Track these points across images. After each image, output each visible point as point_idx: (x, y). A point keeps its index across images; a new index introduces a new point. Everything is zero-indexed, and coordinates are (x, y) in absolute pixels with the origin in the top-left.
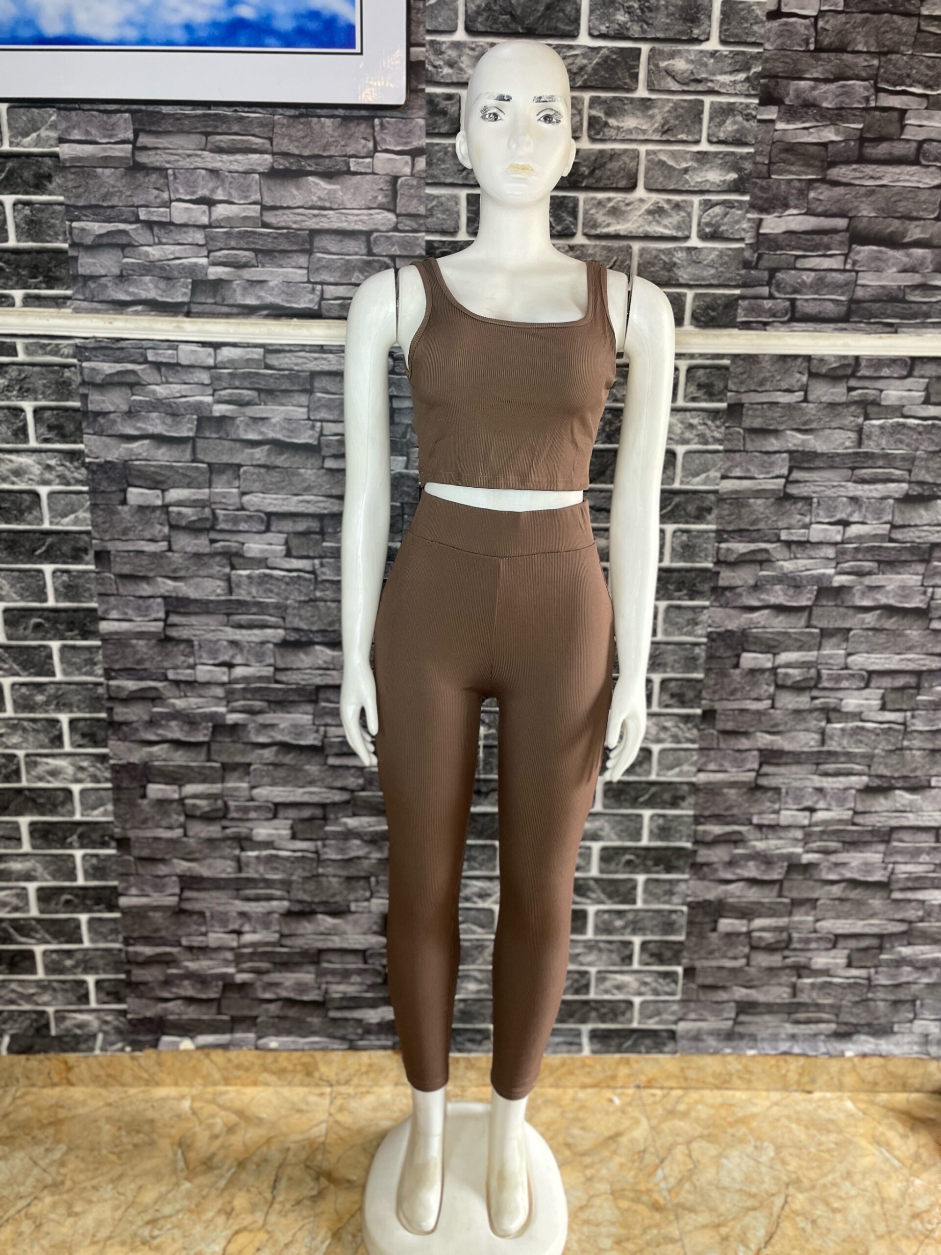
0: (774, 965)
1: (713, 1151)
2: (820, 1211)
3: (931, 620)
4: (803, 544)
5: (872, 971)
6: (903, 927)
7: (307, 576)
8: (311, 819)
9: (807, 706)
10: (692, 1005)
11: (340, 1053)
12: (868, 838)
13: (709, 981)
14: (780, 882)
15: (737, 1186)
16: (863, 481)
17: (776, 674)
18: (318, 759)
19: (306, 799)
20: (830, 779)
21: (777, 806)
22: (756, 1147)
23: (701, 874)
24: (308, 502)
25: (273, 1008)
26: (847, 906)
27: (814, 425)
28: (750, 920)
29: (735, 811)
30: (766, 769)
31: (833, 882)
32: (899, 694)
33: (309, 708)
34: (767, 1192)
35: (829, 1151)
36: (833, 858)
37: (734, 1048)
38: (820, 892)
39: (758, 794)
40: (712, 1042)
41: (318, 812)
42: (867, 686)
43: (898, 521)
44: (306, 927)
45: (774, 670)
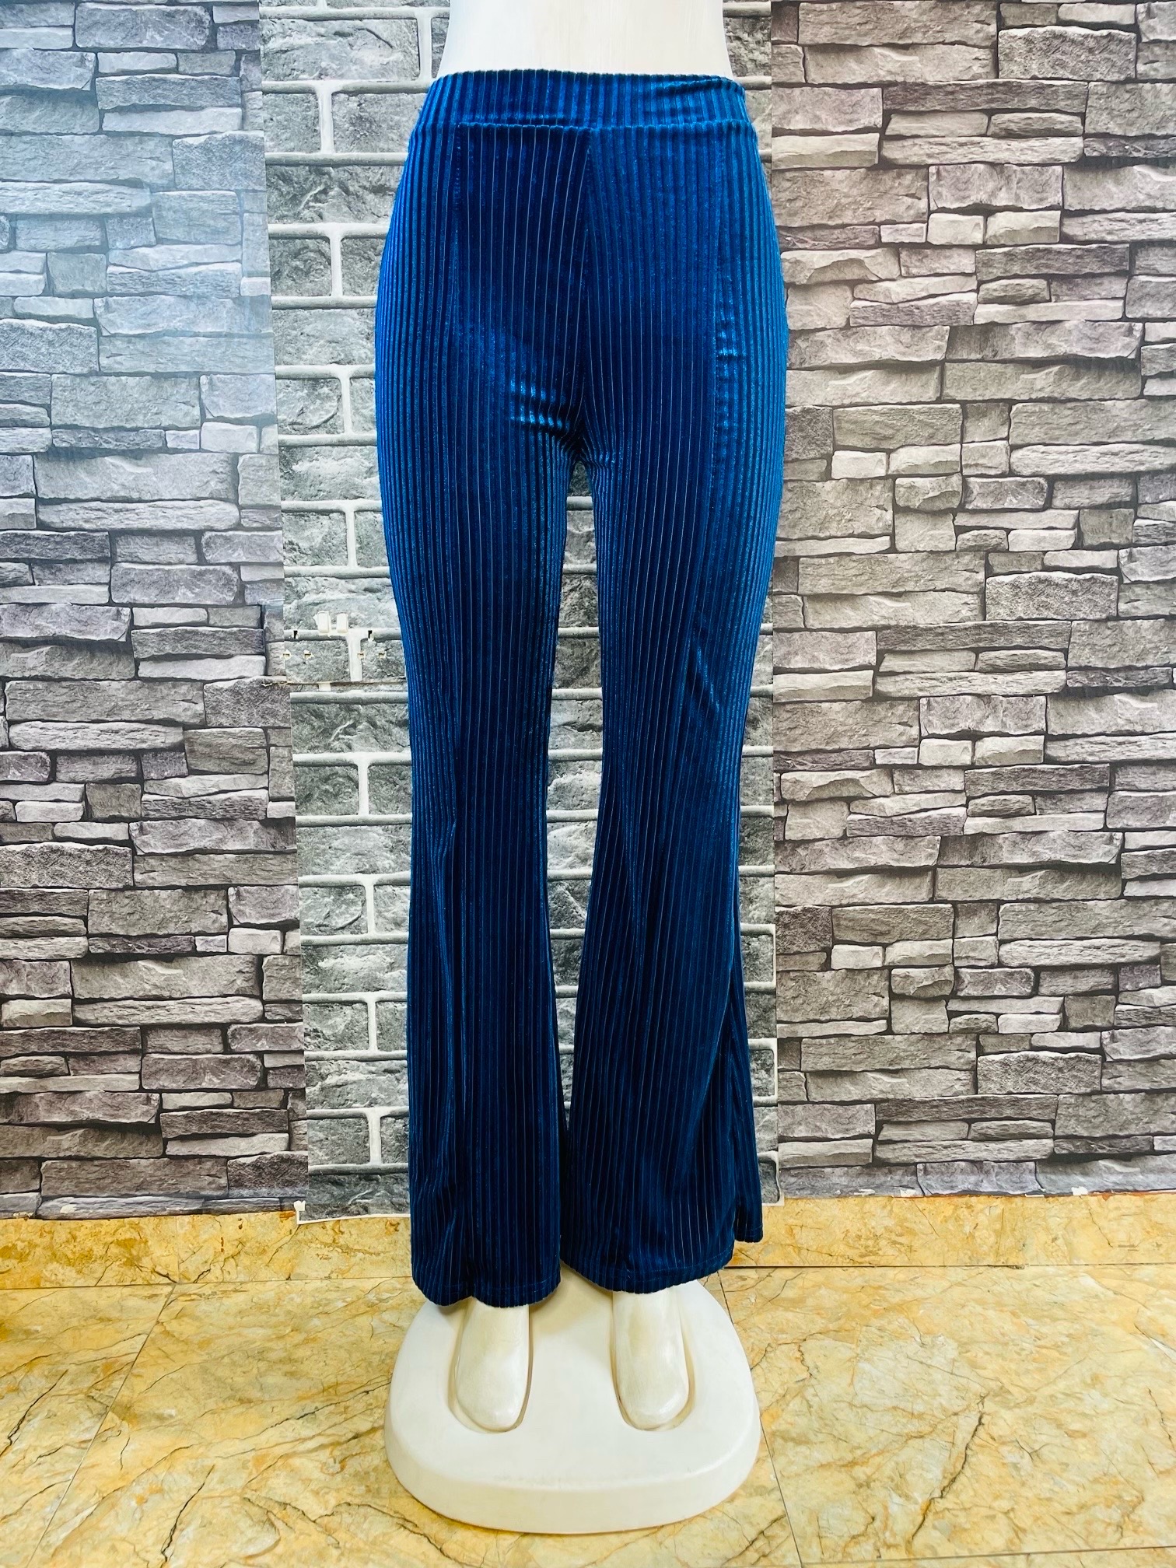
0: (935, 1029)
1: (844, 1351)
2: (1046, 1435)
3: (1145, 379)
4: (920, 248)
5: (1105, 1034)
6: (1150, 950)
7: (85, 329)
8: (116, 781)
9: (951, 545)
10: (800, 1107)
11: (187, 1218)
12: (1076, 785)
13: (825, 1063)
14: (932, 870)
15: (889, 1403)
16: (1009, 135)
17: (893, 488)
18: (124, 668)
19: (104, 743)
20: (1000, 678)
21: (914, 732)
22: (923, 1345)
23: (795, 863)
24: (80, 194)
25: (69, 1142)
26: (1050, 913)
27: (918, 38)
28: (885, 946)
29: (844, 743)
30: (890, 663)
31: (1022, 869)
32: (1104, 516)
33: (101, 573)
34: (944, 1410)
35: (1056, 1347)
36: (1018, 824)
37: (878, 1187)
38: (1004, 888)
39: (881, 710)
40: (838, 1177)
41: (128, 767)
42: (1048, 505)
43: (1073, 204)
44: (117, 983)
45: (891, 478)
